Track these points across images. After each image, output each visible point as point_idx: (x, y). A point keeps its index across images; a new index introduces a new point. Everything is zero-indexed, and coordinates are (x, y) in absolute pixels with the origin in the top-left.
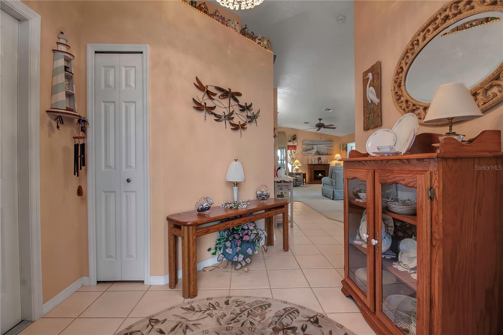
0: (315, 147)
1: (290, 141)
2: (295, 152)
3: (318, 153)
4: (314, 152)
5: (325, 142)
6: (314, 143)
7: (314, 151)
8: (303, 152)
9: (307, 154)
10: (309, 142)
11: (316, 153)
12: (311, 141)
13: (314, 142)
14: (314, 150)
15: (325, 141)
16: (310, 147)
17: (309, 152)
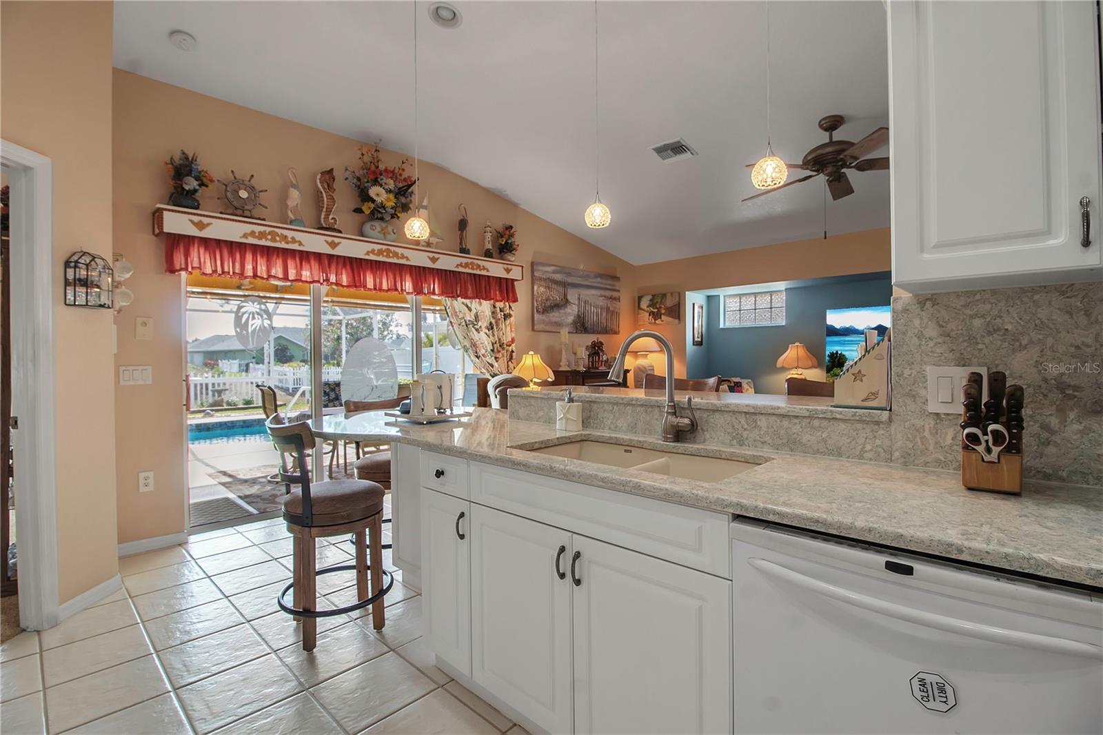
0: (572, 295)
1: (488, 254)
2: (510, 316)
3: (581, 325)
4: (570, 319)
5: (599, 280)
6: (570, 280)
7: (570, 314)
8: (537, 316)
9: (548, 328)
10: (554, 272)
11: (575, 323)
12: (561, 270)
13: (569, 274)
14: (569, 310)
15: (601, 276)
16: (556, 296)
17: (555, 316)
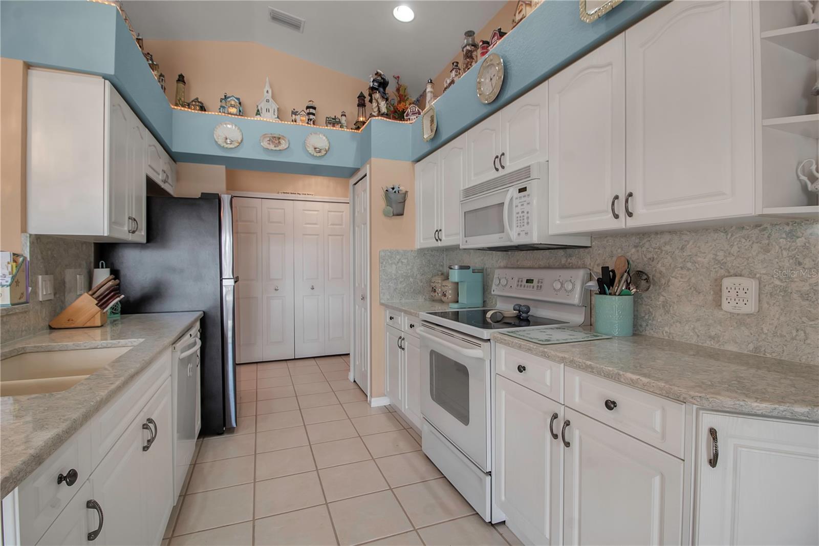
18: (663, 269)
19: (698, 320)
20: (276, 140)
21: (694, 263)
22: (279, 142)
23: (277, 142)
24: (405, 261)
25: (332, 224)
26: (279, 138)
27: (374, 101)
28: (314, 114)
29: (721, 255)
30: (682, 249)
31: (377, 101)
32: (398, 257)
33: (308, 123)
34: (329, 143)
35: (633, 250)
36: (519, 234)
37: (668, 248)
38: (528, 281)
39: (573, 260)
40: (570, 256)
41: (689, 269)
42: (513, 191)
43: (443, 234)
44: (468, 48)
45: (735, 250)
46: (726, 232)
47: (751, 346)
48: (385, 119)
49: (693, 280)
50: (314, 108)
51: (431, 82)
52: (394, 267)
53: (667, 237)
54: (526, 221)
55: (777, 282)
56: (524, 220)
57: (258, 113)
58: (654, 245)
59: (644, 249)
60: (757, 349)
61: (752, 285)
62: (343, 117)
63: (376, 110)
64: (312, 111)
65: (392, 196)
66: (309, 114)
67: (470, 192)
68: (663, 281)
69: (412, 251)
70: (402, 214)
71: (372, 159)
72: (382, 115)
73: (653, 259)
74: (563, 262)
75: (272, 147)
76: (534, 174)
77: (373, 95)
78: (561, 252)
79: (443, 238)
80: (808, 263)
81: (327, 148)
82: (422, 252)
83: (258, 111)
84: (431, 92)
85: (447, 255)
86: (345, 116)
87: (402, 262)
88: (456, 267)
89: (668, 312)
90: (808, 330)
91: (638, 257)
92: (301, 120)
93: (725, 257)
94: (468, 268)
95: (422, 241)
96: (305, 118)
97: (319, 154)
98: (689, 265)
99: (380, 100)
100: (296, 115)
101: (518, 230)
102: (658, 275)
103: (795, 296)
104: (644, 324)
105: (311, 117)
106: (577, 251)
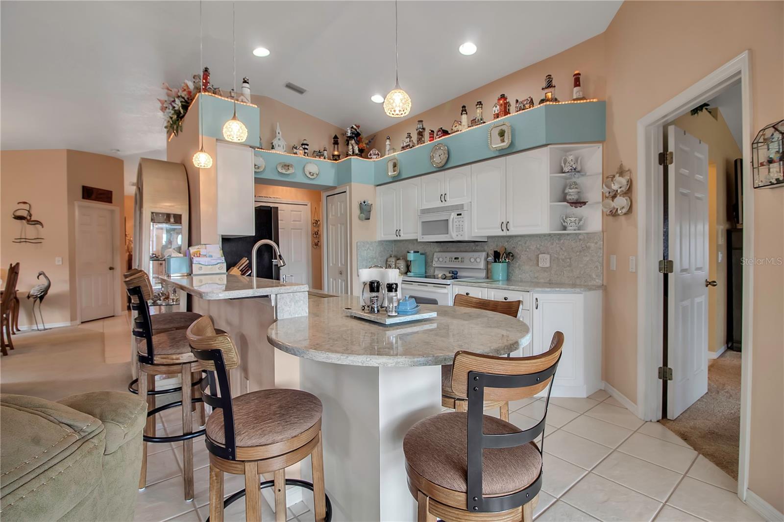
18: (518, 252)
19: (531, 271)
20: (287, 166)
21: (529, 249)
22: (288, 168)
23: (287, 168)
24: (371, 248)
25: (294, 221)
26: (288, 166)
27: (350, 145)
28: (307, 149)
29: (538, 246)
30: (525, 243)
31: (352, 145)
32: (368, 246)
33: (304, 155)
34: (319, 169)
35: (507, 243)
36: (457, 235)
37: (519, 243)
38: (455, 258)
39: (478, 248)
40: (477, 246)
41: (527, 251)
42: (453, 215)
43: (402, 233)
44: (420, 130)
45: (543, 244)
46: (540, 237)
47: (548, 279)
48: (359, 158)
49: (529, 256)
50: (307, 145)
51: (389, 139)
52: (366, 252)
53: (519, 238)
54: (461, 230)
55: (556, 256)
56: (460, 228)
57: (273, 148)
58: (515, 241)
59: (511, 243)
60: (550, 280)
61: (548, 257)
62: (325, 151)
63: (351, 150)
64: (306, 147)
65: (364, 207)
66: (305, 149)
67: (424, 212)
68: (518, 257)
69: (375, 242)
70: (369, 219)
71: (352, 183)
72: (357, 155)
73: (514, 247)
74: (474, 248)
75: (284, 171)
76: (465, 208)
77: (350, 142)
78: (473, 244)
79: (402, 235)
80: (564, 249)
81: (317, 173)
82: (382, 242)
83: (273, 146)
84: (389, 145)
85: (395, 245)
86: (326, 150)
87: (370, 249)
88: (412, 252)
89: (520, 269)
90: (564, 272)
91: (509, 247)
92: (300, 153)
93: (540, 247)
94: (418, 252)
95: (383, 236)
96: (302, 152)
97: (312, 177)
98: (528, 250)
99: (354, 145)
100: (296, 149)
101: (457, 233)
102: (516, 254)
103: (561, 260)
104: (511, 275)
105: (306, 151)
106: (480, 243)
